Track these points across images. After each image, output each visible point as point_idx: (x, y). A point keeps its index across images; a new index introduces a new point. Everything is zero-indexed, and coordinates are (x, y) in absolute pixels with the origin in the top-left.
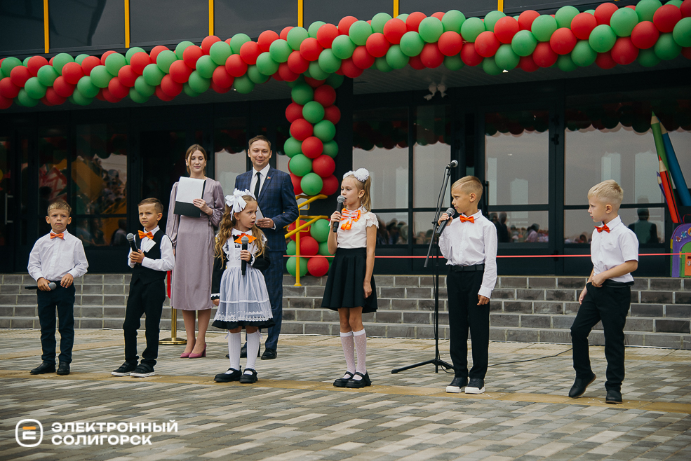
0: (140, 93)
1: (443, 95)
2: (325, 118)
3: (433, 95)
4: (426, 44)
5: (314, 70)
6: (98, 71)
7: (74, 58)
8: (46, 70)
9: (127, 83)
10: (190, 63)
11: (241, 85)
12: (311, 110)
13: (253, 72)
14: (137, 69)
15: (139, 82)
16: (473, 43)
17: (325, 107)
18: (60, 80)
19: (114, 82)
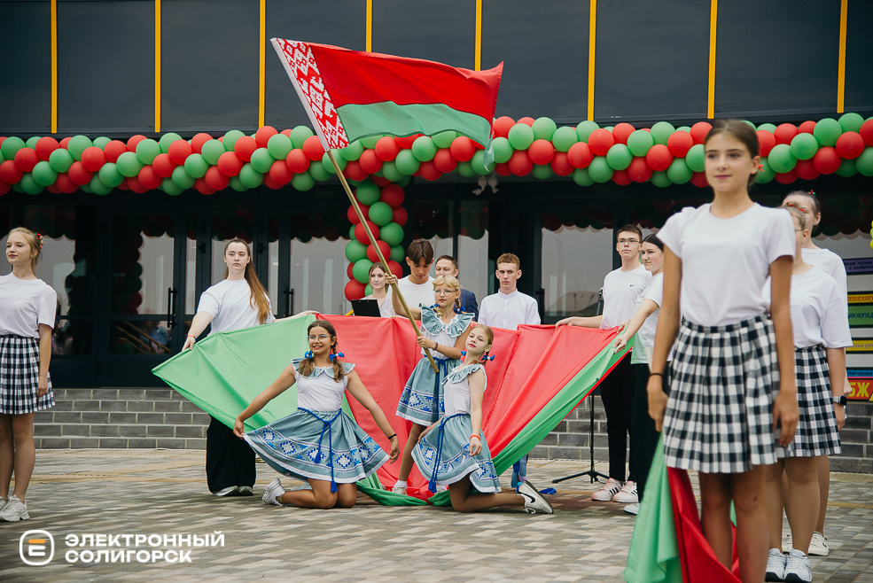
0: (177, 186)
1: (495, 191)
2: (393, 220)
3: (483, 189)
4: (515, 151)
5: (389, 171)
6: (127, 159)
7: (92, 140)
8: (60, 155)
9: (163, 173)
10: (244, 157)
11: (301, 183)
12: (379, 211)
13: (317, 169)
14: (177, 159)
15: (178, 173)
16: (567, 153)
17: (394, 208)
18: (77, 166)
19: (147, 172)
